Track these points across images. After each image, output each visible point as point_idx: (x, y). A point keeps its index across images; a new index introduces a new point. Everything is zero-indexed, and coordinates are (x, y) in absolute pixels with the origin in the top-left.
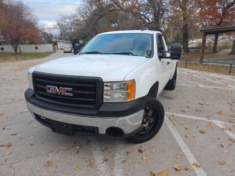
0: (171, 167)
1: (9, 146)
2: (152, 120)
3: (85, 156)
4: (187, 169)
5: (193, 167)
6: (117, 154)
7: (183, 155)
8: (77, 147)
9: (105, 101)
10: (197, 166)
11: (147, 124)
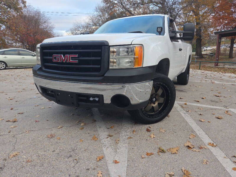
0: (182, 145)
1: (15, 122)
2: (162, 100)
3: (89, 132)
4: (201, 148)
5: (208, 146)
6: (123, 132)
7: (196, 136)
8: (82, 124)
9: (110, 68)
10: (213, 145)
11: (156, 104)
